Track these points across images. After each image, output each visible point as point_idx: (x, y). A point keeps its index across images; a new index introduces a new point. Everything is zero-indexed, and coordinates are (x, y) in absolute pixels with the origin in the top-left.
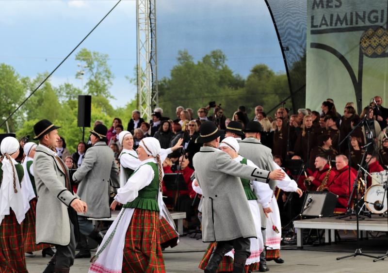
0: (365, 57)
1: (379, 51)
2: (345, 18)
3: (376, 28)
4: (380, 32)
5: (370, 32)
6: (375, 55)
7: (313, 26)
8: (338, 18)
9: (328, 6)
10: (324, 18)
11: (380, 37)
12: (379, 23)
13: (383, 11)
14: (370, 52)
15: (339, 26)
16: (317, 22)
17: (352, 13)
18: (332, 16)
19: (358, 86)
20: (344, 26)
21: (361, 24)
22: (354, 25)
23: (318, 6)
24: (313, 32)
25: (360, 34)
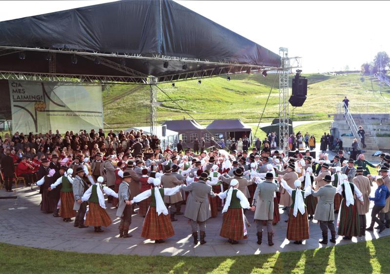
0: (37, 111)
1: (43, 109)
2: (27, 97)
3: (40, 101)
4: (42, 103)
5: (38, 103)
6: (41, 111)
7: (14, 99)
8: (24, 97)
9: (19, 93)
10: (18, 96)
11: (42, 105)
12: (41, 100)
13: (42, 97)
14: (39, 109)
15: (25, 100)
16: (16, 97)
17: (30, 96)
18: (22, 96)
19: (36, 122)
20: (27, 100)
21: (34, 99)
22: (31, 100)
23: (15, 92)
24: (14, 101)
25: (34, 103)
